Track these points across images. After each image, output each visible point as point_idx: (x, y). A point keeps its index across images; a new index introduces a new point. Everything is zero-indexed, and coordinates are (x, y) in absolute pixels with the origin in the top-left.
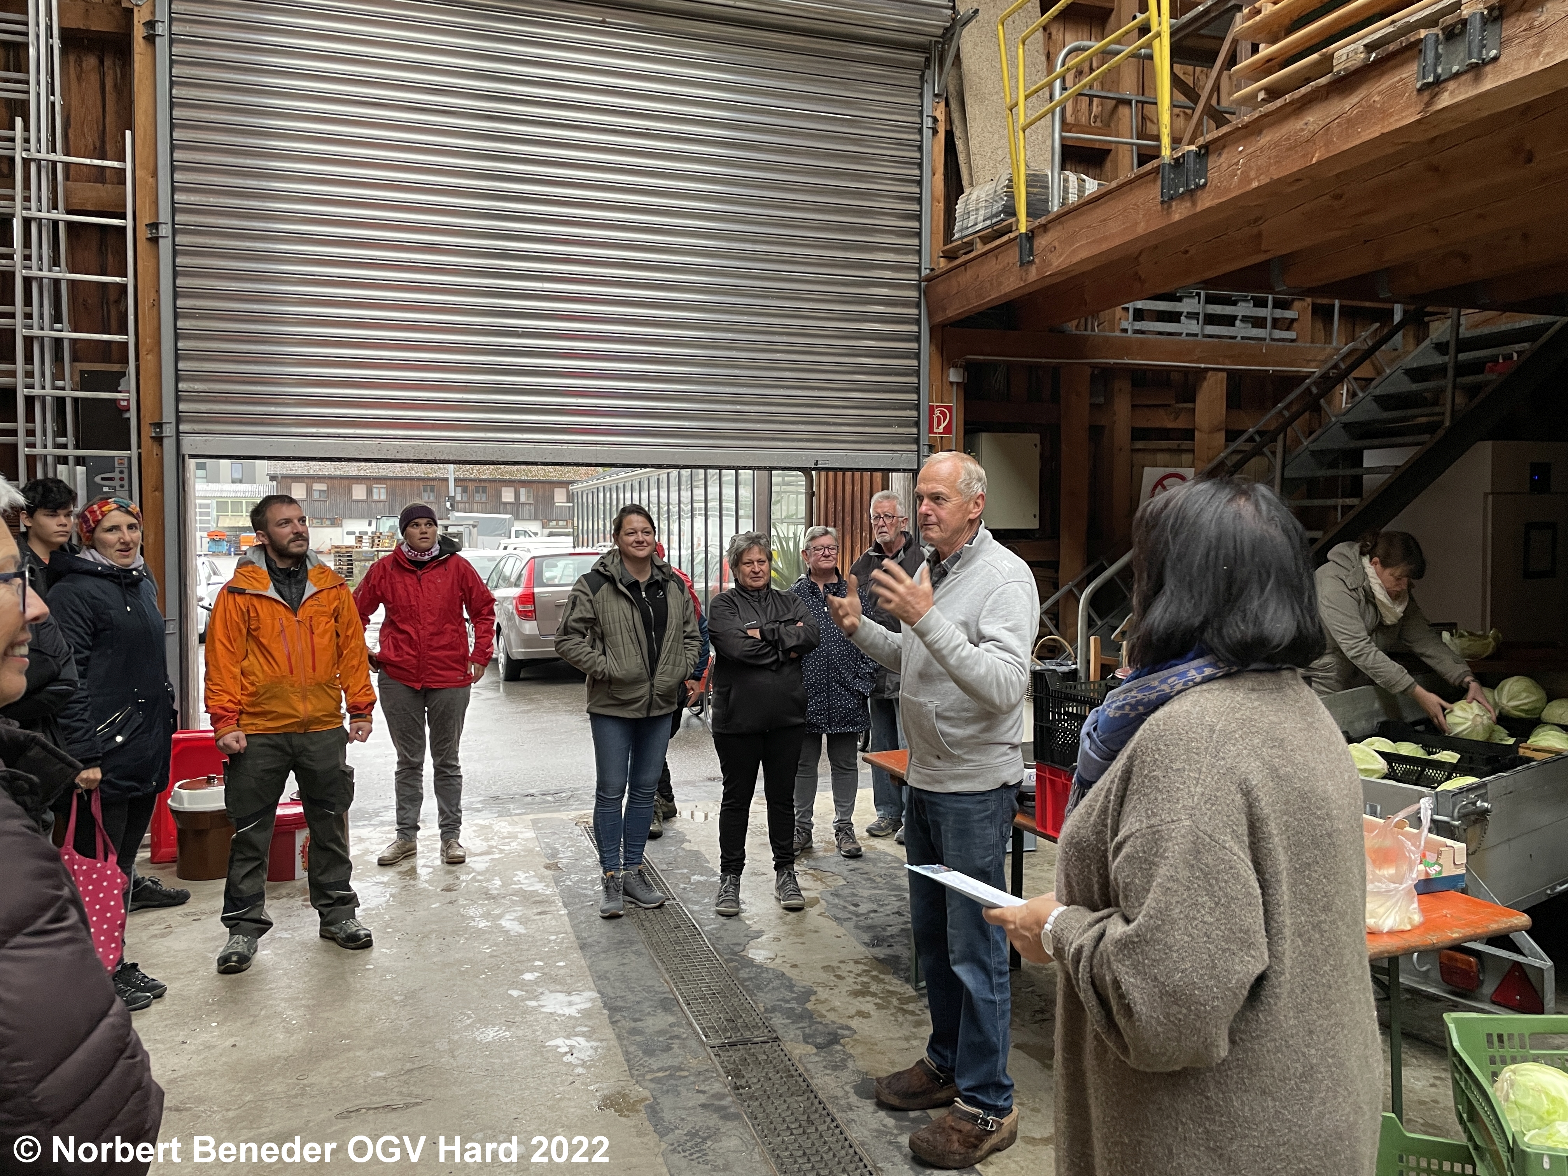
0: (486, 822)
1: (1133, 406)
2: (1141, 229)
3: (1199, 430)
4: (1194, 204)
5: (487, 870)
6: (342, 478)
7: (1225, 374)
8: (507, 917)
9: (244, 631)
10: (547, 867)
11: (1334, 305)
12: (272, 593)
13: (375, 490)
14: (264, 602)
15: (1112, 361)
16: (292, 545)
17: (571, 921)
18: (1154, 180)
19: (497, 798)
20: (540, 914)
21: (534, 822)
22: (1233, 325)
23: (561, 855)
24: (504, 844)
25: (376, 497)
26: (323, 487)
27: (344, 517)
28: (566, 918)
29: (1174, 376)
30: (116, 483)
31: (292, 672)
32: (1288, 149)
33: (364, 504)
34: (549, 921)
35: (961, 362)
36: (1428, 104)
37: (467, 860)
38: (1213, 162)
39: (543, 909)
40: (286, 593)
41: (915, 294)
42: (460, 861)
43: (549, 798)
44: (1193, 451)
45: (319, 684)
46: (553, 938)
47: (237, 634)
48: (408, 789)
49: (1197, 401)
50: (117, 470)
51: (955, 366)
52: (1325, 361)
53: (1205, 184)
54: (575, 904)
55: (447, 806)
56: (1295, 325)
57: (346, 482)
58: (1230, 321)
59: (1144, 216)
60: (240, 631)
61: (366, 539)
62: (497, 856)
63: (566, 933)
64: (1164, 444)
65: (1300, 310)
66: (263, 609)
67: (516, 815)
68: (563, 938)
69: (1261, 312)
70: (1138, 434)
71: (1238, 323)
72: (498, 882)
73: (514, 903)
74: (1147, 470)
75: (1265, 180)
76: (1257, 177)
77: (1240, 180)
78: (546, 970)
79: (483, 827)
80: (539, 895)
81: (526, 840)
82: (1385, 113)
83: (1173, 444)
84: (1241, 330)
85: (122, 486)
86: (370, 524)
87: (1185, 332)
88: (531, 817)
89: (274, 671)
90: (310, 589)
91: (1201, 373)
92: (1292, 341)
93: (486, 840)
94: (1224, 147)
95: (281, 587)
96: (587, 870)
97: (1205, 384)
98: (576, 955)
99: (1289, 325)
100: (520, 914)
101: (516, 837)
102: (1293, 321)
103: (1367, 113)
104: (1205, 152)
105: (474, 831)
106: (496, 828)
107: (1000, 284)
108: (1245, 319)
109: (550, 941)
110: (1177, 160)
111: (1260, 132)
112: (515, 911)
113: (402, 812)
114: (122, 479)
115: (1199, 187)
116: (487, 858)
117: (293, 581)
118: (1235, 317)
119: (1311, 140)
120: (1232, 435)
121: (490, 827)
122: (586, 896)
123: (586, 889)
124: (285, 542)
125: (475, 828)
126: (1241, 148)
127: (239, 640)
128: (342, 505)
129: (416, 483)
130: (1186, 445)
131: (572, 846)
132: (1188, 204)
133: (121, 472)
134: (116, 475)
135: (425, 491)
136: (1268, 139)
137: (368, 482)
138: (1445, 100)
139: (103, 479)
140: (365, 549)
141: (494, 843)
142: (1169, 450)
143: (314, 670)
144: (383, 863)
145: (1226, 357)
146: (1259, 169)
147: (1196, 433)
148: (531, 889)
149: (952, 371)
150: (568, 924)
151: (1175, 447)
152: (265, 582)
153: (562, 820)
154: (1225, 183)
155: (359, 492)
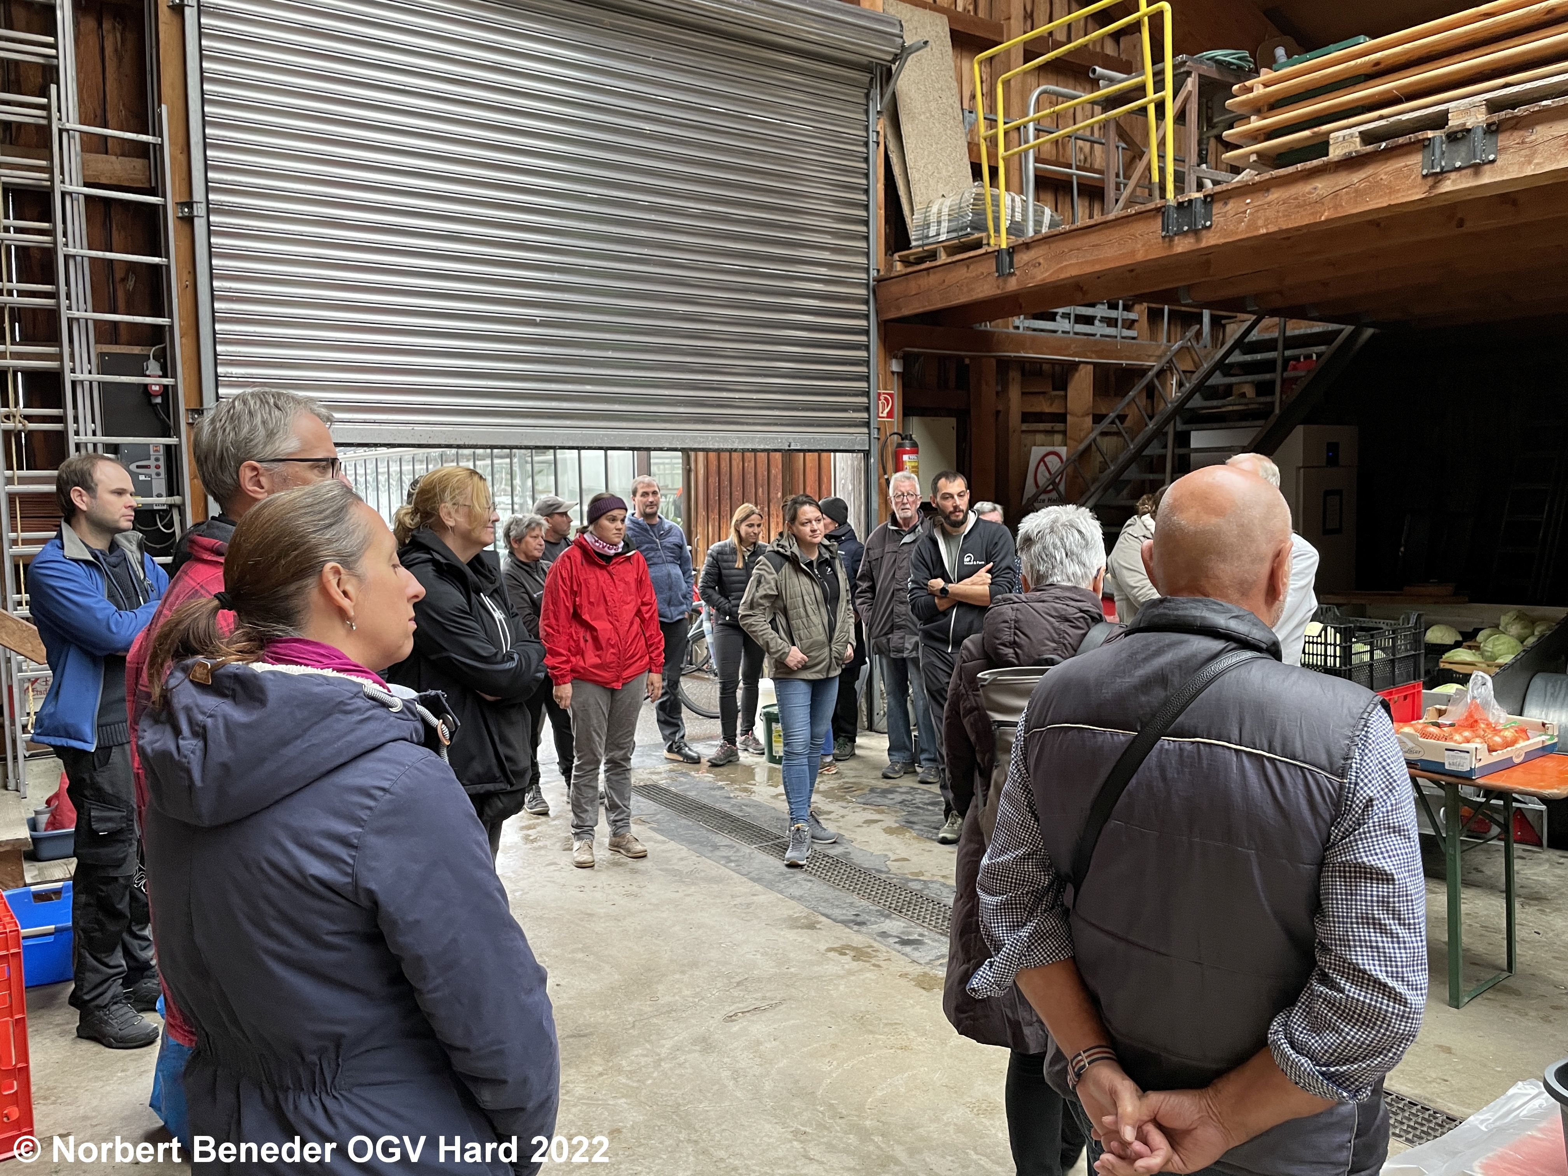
1: (1023, 393)
2: (1140, 257)
3: (1072, 415)
4: (1198, 240)
7: (1091, 367)
11: (1163, 310)
15: (1013, 354)
18: (1155, 217)
22: (1093, 324)
29: (1045, 367)
30: (152, 471)
32: (1296, 207)
35: (900, 354)
36: (1433, 187)
38: (1217, 208)
41: (864, 292)
44: (1064, 433)
49: (1069, 390)
50: (153, 458)
51: (895, 357)
52: (1160, 357)
53: (1211, 226)
56: (1136, 324)
58: (1089, 320)
59: (1143, 246)
64: (1041, 426)
65: (1139, 313)
69: (1113, 314)
70: (1026, 417)
71: (1097, 322)
74: (1034, 448)
75: (1272, 229)
76: (1266, 226)
77: (1248, 226)
82: (1392, 191)
83: (1048, 426)
84: (1099, 329)
85: (158, 474)
87: (1061, 329)
91: (1075, 366)
92: (1134, 338)
94: (1230, 198)
97: (1077, 375)
99: (1130, 324)
102: (1134, 321)
103: (1375, 186)
104: (1210, 200)
107: (971, 290)
108: (1103, 319)
110: (1180, 204)
111: (1268, 190)
114: (158, 467)
115: (1205, 228)
118: (1094, 318)
119: (1320, 201)
120: (1098, 419)
126: (1248, 201)
130: (1059, 426)
132: (1192, 240)
133: (157, 460)
134: (152, 462)
136: (1276, 196)
138: (1447, 186)
139: (138, 467)
142: (1046, 432)
145: (1092, 352)
146: (1266, 219)
147: (1069, 417)
149: (894, 361)
151: (1049, 429)
154: (1232, 227)
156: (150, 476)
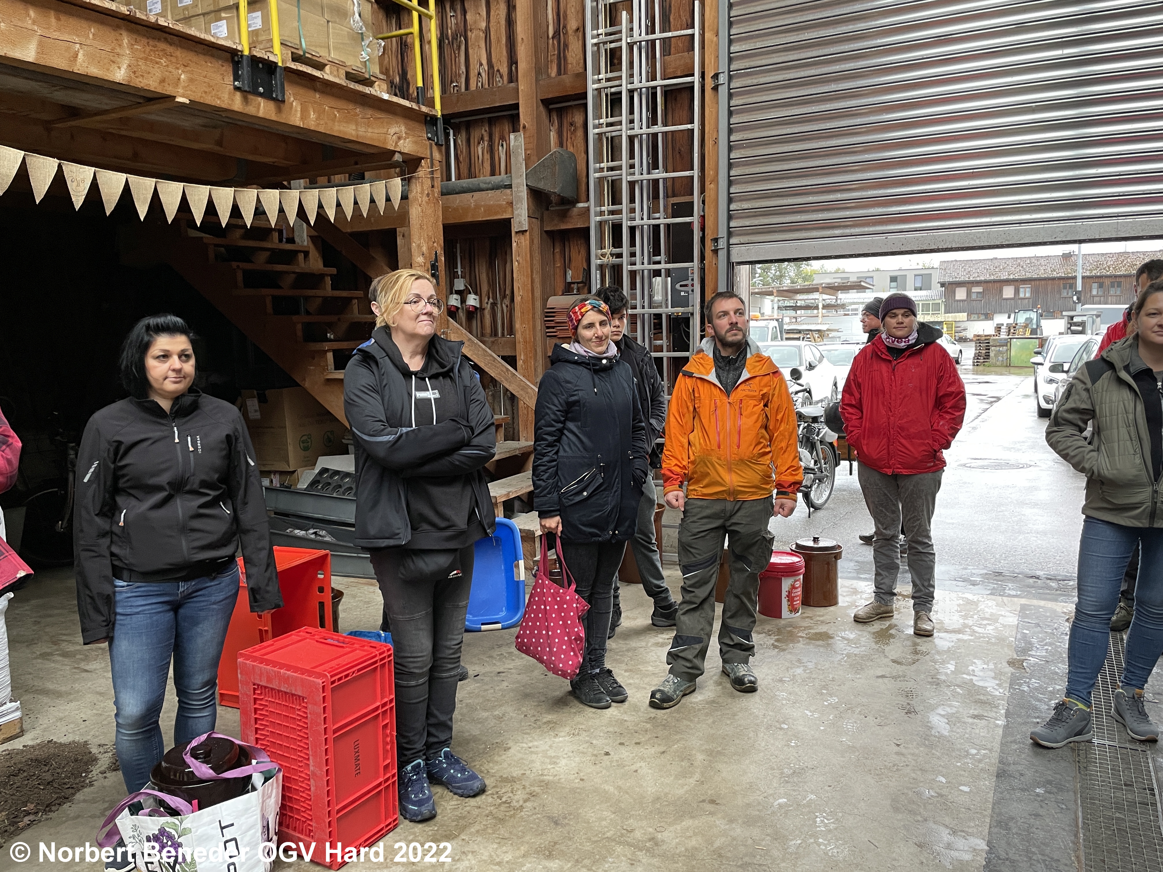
0: (975, 598)
5: (949, 650)
6: (995, 281)
8: (940, 711)
9: (691, 409)
10: (1011, 663)
12: (712, 377)
13: (1021, 290)
14: (706, 385)
16: (728, 334)
17: (1004, 736)
19: (1000, 574)
20: (975, 717)
21: (1023, 608)
23: (1033, 653)
24: (980, 626)
25: (1022, 295)
26: (979, 289)
27: (995, 313)
28: (1000, 731)
31: (719, 447)
33: (1012, 301)
34: (980, 729)
37: (936, 634)
39: (981, 712)
40: (723, 379)
42: (928, 635)
43: (1053, 584)
45: (742, 460)
46: (974, 751)
47: (686, 410)
48: (884, 557)
50: (690, 278)
54: (1019, 716)
55: (920, 580)
57: (998, 284)
60: (688, 408)
61: (1004, 329)
62: (966, 637)
63: (991, 750)
66: (703, 390)
67: (1009, 596)
68: (984, 755)
72: (951, 667)
73: (955, 695)
78: (945, 792)
79: (969, 602)
80: (987, 693)
81: (1004, 626)
86: (1009, 317)
88: (1023, 601)
89: (706, 445)
90: (745, 375)
93: (965, 617)
95: (721, 371)
96: (1052, 677)
98: (988, 783)
100: (954, 710)
101: (996, 621)
105: (959, 605)
106: (981, 606)
109: (968, 753)
112: (950, 706)
113: (879, 578)
116: (955, 637)
117: (732, 367)
121: (976, 603)
122: (1035, 709)
123: (1040, 700)
124: (723, 333)
125: (961, 602)
127: (687, 415)
128: (994, 303)
129: (1057, 282)
131: (1050, 644)
135: (1065, 288)
137: (1016, 283)
139: (681, 286)
140: (1002, 337)
141: (970, 622)
143: (738, 447)
144: (858, 620)
148: (981, 684)
150: (998, 739)
152: (708, 367)
153: (1055, 611)
155: (1008, 292)
156: (688, 292)
